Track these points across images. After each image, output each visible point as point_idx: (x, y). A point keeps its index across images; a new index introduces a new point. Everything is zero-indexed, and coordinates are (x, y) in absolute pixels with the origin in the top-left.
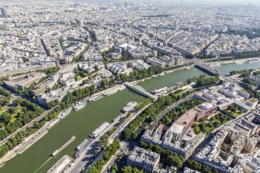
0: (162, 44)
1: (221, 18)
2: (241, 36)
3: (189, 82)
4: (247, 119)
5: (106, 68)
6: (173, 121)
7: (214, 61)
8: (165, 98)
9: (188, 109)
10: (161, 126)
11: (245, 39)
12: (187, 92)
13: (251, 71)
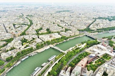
0: (67, 25)
1: (95, 11)
2: (106, 20)
3: (83, 43)
4: (113, 61)
6: (76, 64)
7: (94, 32)
8: (71, 52)
9: (84, 57)
10: (70, 68)
11: (108, 21)
12: (82, 49)
13: (112, 37)
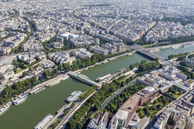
0: (103, 32)
1: (157, 7)
2: (175, 22)
3: (131, 68)
4: (186, 99)
5: (48, 58)
6: (118, 107)
7: (153, 46)
8: (109, 84)
9: (132, 94)
10: (107, 114)
11: (179, 25)
12: (131, 78)
13: (186, 54)
